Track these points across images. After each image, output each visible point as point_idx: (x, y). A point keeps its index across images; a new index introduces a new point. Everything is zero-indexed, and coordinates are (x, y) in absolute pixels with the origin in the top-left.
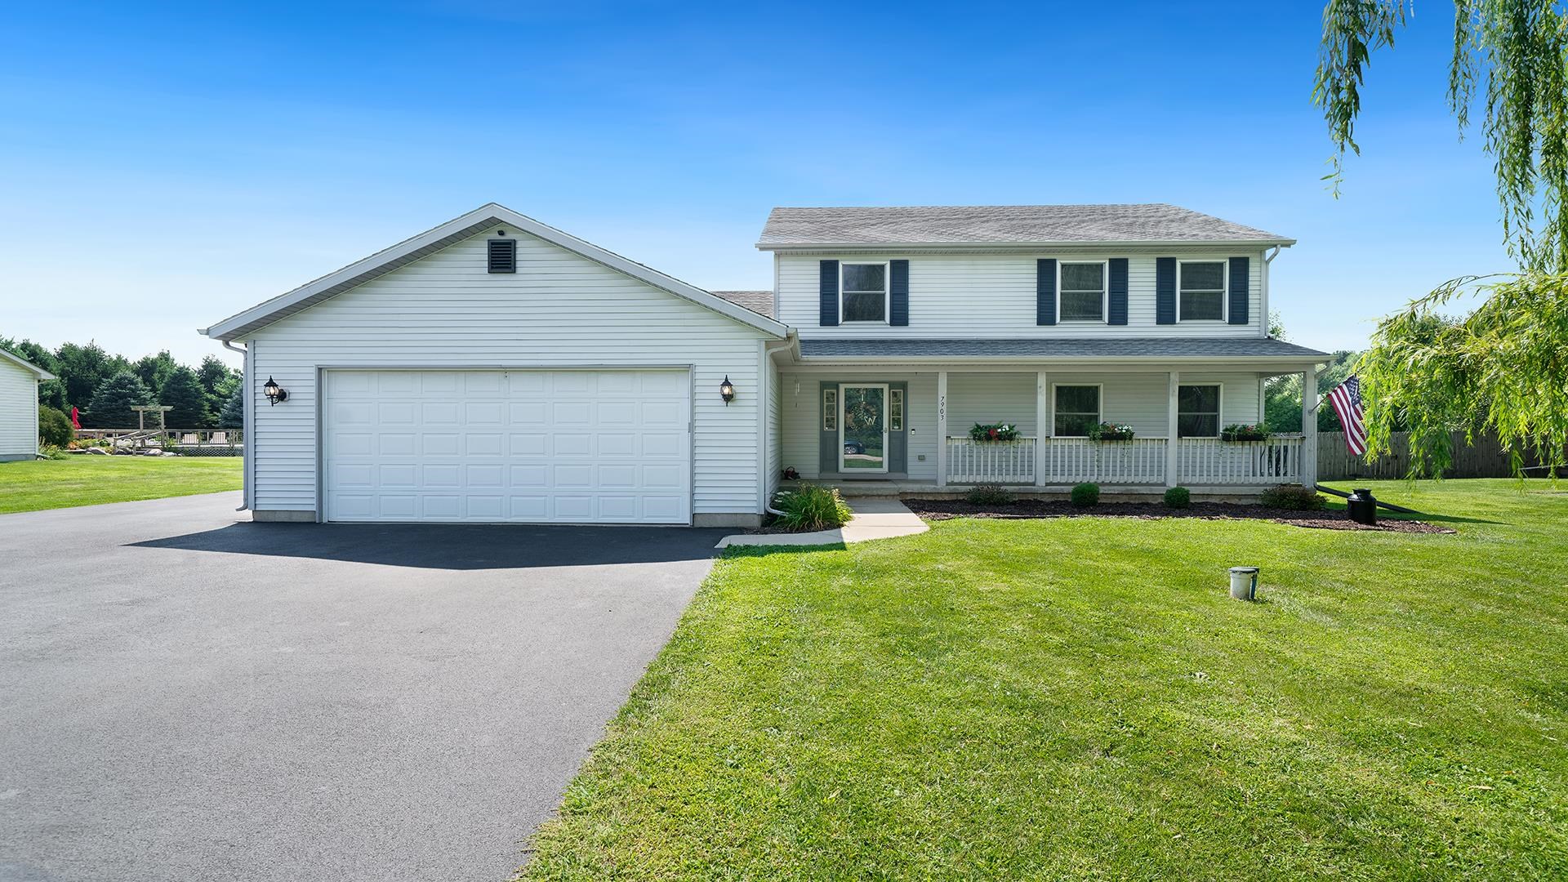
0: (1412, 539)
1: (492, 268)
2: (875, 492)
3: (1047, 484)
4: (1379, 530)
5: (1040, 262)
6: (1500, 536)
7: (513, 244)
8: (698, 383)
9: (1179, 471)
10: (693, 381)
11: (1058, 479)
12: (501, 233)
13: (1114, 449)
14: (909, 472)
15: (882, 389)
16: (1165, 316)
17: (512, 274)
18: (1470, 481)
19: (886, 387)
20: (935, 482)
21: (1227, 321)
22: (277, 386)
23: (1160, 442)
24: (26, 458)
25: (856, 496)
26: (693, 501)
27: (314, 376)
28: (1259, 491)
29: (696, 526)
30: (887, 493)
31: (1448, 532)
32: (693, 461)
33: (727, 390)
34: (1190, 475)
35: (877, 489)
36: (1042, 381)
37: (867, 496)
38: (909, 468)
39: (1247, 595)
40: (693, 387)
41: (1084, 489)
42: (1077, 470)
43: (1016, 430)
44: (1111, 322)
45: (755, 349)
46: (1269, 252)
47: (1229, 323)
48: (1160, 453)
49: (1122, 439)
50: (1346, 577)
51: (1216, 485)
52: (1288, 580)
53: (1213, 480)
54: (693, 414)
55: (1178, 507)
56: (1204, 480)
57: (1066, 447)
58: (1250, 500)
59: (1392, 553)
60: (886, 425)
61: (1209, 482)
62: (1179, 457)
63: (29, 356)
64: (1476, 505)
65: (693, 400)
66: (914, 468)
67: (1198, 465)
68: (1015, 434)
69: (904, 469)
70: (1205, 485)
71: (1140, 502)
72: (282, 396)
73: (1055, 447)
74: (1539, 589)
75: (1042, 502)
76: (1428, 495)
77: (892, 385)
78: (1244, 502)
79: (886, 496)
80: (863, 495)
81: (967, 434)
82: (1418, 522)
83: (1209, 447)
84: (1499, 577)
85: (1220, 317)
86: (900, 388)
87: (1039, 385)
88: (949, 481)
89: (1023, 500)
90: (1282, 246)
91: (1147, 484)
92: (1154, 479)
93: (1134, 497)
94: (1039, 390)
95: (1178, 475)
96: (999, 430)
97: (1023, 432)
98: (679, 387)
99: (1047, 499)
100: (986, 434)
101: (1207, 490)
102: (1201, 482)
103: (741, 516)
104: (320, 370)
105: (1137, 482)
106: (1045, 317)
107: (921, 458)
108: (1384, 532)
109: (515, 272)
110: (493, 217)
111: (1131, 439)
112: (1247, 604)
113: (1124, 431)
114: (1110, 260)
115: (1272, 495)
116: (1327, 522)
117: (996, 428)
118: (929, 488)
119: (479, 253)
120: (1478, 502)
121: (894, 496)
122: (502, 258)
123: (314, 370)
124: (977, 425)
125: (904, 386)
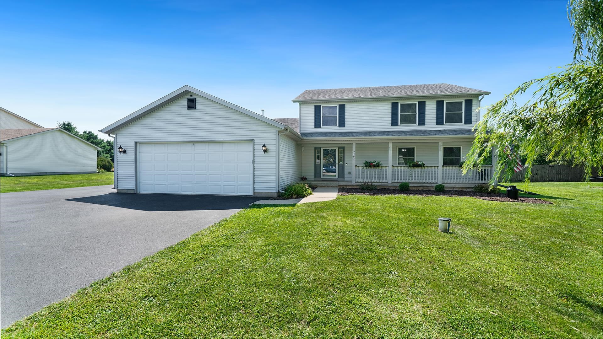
0: (532, 206)
1: (188, 108)
2: (330, 185)
3: (392, 183)
4: (518, 202)
5: (393, 104)
6: (572, 205)
7: (195, 99)
8: (255, 146)
9: (443, 178)
10: (254, 145)
11: (396, 181)
12: (191, 96)
13: (418, 170)
14: (345, 178)
15: (336, 149)
16: (439, 122)
17: (195, 110)
18: (566, 183)
19: (337, 149)
20: (351, 181)
21: (464, 123)
22: (122, 148)
23: (435, 167)
24: (94, 172)
25: (323, 186)
26: (254, 187)
27: (134, 145)
28: (473, 186)
29: (255, 196)
30: (334, 185)
31: (549, 203)
32: (254, 173)
33: (264, 148)
34: (447, 180)
35: (331, 184)
36: (390, 145)
37: (327, 186)
38: (345, 177)
39: (446, 230)
40: (254, 147)
41: (403, 185)
42: (403, 178)
43: (380, 163)
44: (419, 124)
45: (275, 133)
46: (480, 97)
47: (464, 124)
48: (435, 172)
49: (420, 167)
50: (496, 222)
51: (457, 184)
52: (468, 223)
53: (456, 182)
54: (254, 157)
55: (440, 192)
56: (452, 182)
57: (400, 169)
58: (470, 189)
59: (520, 212)
60: (337, 162)
61: (454, 182)
62: (443, 173)
63: (108, 144)
64: (566, 192)
65: (254, 152)
66: (347, 177)
67: (450, 175)
68: (380, 164)
69: (343, 177)
70: (453, 183)
71: (427, 189)
72: (125, 152)
73: (396, 170)
74: (585, 231)
75: (390, 189)
76: (547, 188)
77: (339, 148)
78: (468, 190)
79: (334, 186)
80: (326, 186)
81: (362, 165)
82: (537, 199)
83: (455, 169)
84: (566, 224)
85: (461, 122)
86: (342, 149)
87: (389, 147)
88: (357, 181)
89: (383, 189)
90: (485, 94)
91: (430, 183)
92: (433, 181)
93: (425, 187)
94: (389, 149)
95: (442, 180)
96: (374, 163)
97: (383, 164)
98: (249, 147)
99: (392, 188)
100: (369, 165)
101: (453, 185)
102: (451, 182)
103: (270, 193)
104: (136, 143)
105: (426, 182)
106: (394, 123)
107: (350, 173)
108: (520, 203)
109: (195, 109)
110: (187, 90)
111: (423, 166)
112: (444, 234)
113: (421, 163)
114: (419, 102)
115: (478, 188)
116: (498, 198)
117: (373, 162)
118: (349, 184)
119: (184, 103)
120: (567, 191)
121: (336, 186)
122: (191, 104)
123: (134, 143)
124: (366, 161)
125: (343, 148)
